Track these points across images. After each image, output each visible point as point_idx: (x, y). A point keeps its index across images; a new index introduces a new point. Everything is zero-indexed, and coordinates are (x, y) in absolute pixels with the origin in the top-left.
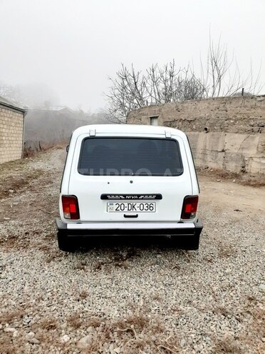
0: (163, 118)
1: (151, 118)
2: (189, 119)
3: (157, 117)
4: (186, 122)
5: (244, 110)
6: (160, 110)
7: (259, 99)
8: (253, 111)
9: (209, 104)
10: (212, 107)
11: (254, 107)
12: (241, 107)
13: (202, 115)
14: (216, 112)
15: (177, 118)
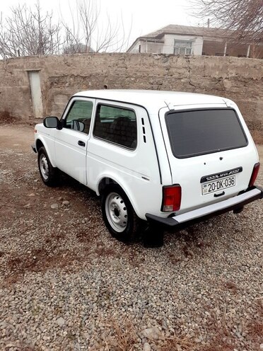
0: (47, 72)
1: (28, 72)
2: (83, 75)
3: (37, 71)
4: (79, 79)
5: (143, 68)
6: (42, 63)
7: (156, 57)
8: (152, 69)
9: (105, 59)
10: (109, 63)
11: (152, 65)
12: (140, 65)
13: (99, 71)
14: (115, 68)
15: (66, 73)
